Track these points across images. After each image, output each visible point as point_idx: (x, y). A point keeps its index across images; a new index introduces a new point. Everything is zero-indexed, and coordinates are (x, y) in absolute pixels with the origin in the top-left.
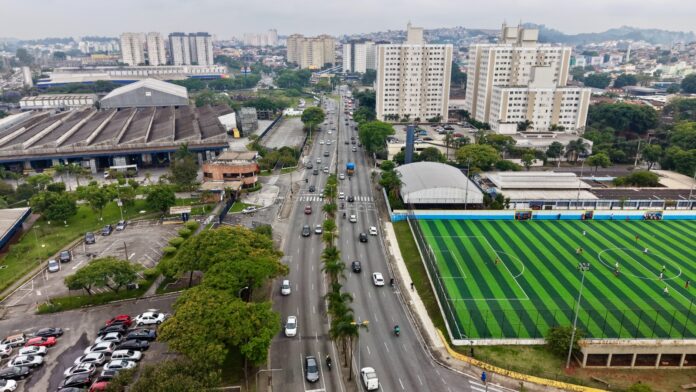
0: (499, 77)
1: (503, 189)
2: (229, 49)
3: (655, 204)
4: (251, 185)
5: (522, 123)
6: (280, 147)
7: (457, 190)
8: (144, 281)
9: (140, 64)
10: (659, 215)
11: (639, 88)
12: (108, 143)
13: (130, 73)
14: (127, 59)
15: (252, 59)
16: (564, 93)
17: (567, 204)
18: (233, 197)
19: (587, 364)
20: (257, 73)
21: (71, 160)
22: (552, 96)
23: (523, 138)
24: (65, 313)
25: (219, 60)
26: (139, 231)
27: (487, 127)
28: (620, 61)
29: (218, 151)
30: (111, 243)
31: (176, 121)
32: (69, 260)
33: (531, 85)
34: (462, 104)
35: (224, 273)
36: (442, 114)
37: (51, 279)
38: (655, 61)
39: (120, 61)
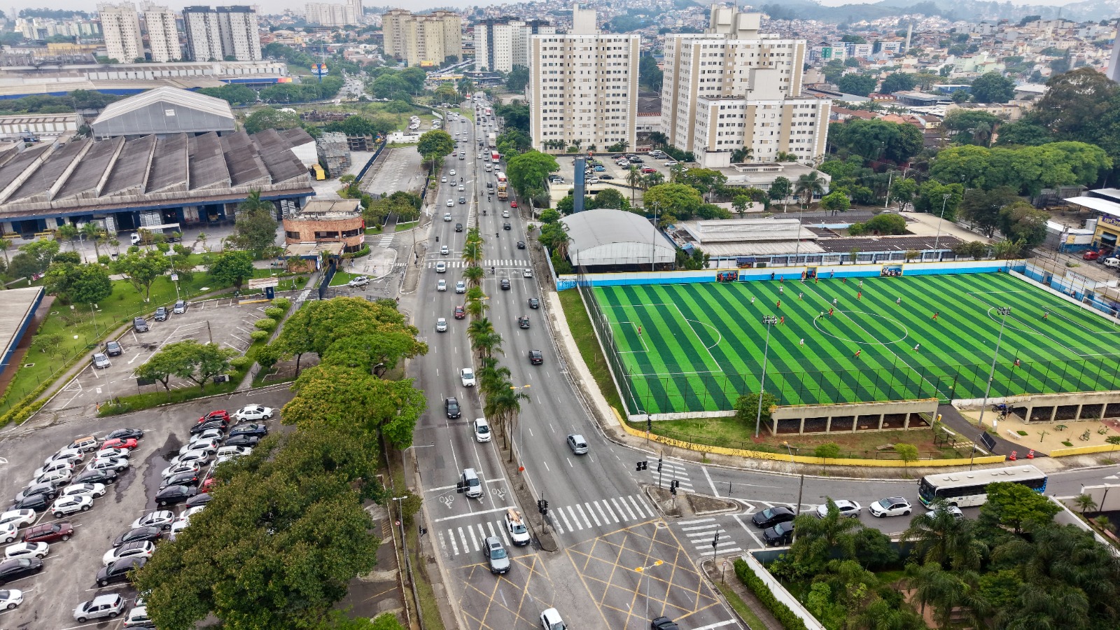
0: (705, 84)
1: (703, 243)
2: (285, 32)
3: (895, 257)
4: (356, 248)
5: (738, 151)
6: (390, 191)
7: (641, 245)
8: (235, 373)
9: (138, 60)
10: (898, 269)
11: (916, 94)
12: (130, 192)
13: (122, 75)
14: (113, 50)
15: (326, 50)
16: (795, 106)
17: (784, 260)
18: (333, 265)
19: (778, 431)
20: (337, 73)
21: (75, 219)
22: (778, 111)
23: (738, 173)
24: (137, 413)
25: (271, 51)
26: (208, 314)
27: (690, 158)
28: (897, 51)
29: (298, 201)
30: (171, 331)
31: (226, 155)
32: (119, 354)
33: (750, 96)
34: (658, 123)
35: (351, 350)
36: (627, 139)
37: (103, 377)
38: (946, 50)
39: (100, 54)
